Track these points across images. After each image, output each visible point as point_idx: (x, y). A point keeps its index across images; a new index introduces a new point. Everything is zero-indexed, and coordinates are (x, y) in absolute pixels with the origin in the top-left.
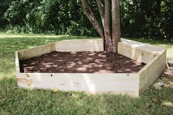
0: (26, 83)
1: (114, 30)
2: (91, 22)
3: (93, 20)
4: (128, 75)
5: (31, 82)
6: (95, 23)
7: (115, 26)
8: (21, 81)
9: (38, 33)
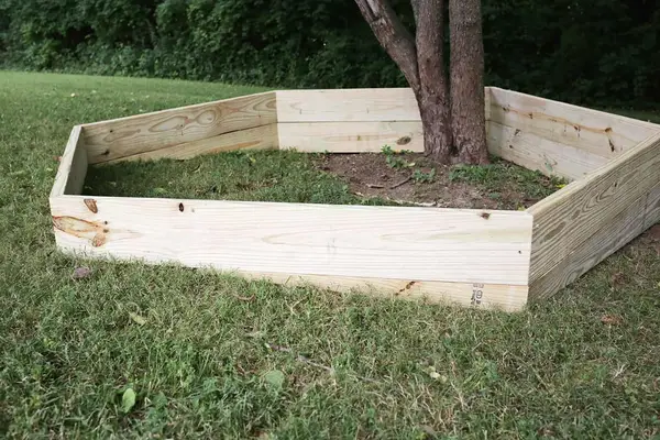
0: (84, 234)
1: (458, 49)
2: (368, 17)
3: (375, 9)
4: (486, 216)
5: (106, 231)
6: (384, 21)
7: (459, 34)
8: (67, 226)
9: (198, 79)
